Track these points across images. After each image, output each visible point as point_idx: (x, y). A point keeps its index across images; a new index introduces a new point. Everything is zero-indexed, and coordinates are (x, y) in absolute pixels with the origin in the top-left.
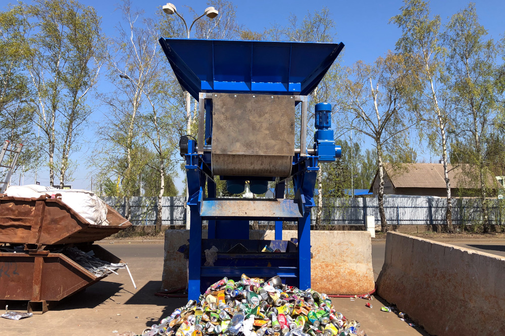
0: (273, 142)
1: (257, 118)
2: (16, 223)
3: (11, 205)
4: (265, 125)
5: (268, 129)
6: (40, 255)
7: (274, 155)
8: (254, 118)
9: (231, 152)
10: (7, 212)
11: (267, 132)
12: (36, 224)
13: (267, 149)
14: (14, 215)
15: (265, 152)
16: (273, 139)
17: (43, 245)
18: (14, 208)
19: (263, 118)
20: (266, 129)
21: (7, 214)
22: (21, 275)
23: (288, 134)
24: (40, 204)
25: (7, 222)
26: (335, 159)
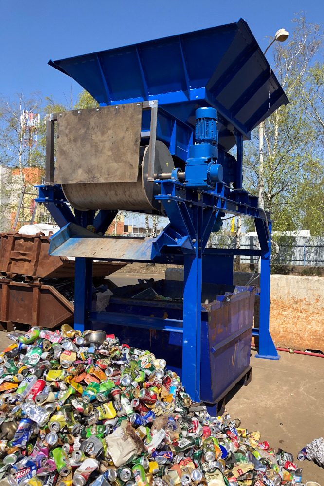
0: (115, 165)
1: (100, 137)
2: (24, 257)
3: (22, 241)
4: (108, 144)
5: (111, 149)
6: (36, 286)
7: (115, 181)
8: (97, 137)
9: (71, 181)
10: (18, 248)
11: (110, 153)
12: (34, 259)
13: (109, 175)
14: (23, 250)
15: (106, 179)
16: (116, 162)
17: (39, 277)
18: (23, 244)
19: (106, 135)
20: (108, 150)
21: (19, 250)
22: (26, 302)
23: (132, 153)
24: (37, 241)
25: (18, 256)
26: (205, 184)
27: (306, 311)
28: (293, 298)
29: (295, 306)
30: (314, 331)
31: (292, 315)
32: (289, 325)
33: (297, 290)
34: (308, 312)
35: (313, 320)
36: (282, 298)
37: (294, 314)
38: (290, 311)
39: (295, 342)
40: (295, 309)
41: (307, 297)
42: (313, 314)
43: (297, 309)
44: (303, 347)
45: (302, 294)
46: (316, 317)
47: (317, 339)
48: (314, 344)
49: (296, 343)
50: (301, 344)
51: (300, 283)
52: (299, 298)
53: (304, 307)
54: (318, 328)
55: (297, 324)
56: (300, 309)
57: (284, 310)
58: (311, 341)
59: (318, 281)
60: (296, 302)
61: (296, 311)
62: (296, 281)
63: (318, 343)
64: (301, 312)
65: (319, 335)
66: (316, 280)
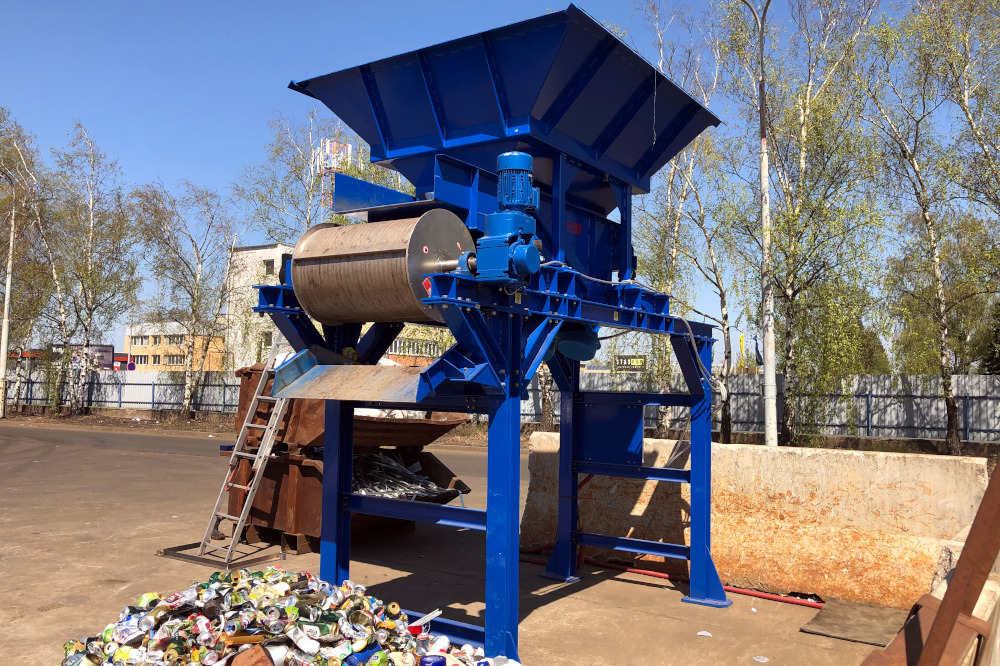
6: (294, 461)
26: (507, 277)
27: (791, 517)
28: (766, 489)
29: (769, 506)
30: (806, 555)
31: (764, 523)
32: (758, 544)
33: (773, 475)
34: (795, 517)
35: (805, 533)
36: (745, 490)
37: (768, 521)
38: (761, 515)
39: (769, 577)
40: (771, 512)
41: (792, 489)
42: (804, 522)
43: (772, 512)
44: (784, 588)
45: (784, 483)
46: (811, 528)
47: (811, 572)
48: (805, 581)
49: (770, 579)
50: (780, 581)
51: (779, 461)
52: (778, 491)
53: (788, 508)
54: (814, 551)
55: (773, 542)
56: (779, 512)
57: (750, 514)
58: (800, 576)
59: (813, 457)
60: (772, 499)
61: (772, 517)
62: (770, 457)
63: (813, 580)
64: (782, 518)
65: (816, 564)
66: (810, 454)
